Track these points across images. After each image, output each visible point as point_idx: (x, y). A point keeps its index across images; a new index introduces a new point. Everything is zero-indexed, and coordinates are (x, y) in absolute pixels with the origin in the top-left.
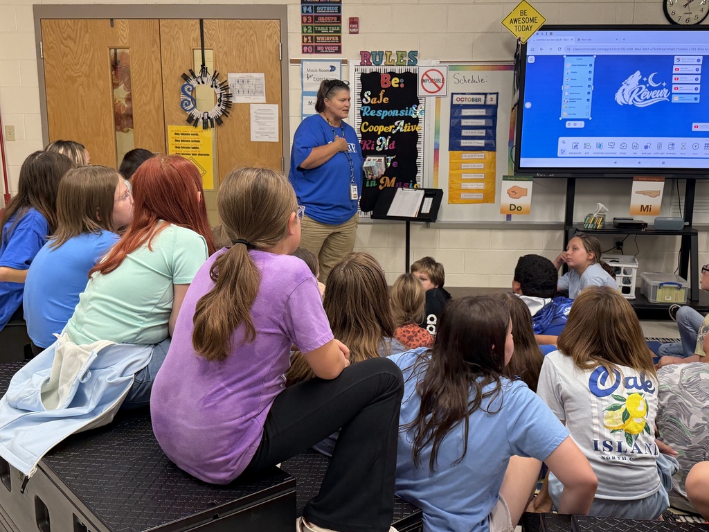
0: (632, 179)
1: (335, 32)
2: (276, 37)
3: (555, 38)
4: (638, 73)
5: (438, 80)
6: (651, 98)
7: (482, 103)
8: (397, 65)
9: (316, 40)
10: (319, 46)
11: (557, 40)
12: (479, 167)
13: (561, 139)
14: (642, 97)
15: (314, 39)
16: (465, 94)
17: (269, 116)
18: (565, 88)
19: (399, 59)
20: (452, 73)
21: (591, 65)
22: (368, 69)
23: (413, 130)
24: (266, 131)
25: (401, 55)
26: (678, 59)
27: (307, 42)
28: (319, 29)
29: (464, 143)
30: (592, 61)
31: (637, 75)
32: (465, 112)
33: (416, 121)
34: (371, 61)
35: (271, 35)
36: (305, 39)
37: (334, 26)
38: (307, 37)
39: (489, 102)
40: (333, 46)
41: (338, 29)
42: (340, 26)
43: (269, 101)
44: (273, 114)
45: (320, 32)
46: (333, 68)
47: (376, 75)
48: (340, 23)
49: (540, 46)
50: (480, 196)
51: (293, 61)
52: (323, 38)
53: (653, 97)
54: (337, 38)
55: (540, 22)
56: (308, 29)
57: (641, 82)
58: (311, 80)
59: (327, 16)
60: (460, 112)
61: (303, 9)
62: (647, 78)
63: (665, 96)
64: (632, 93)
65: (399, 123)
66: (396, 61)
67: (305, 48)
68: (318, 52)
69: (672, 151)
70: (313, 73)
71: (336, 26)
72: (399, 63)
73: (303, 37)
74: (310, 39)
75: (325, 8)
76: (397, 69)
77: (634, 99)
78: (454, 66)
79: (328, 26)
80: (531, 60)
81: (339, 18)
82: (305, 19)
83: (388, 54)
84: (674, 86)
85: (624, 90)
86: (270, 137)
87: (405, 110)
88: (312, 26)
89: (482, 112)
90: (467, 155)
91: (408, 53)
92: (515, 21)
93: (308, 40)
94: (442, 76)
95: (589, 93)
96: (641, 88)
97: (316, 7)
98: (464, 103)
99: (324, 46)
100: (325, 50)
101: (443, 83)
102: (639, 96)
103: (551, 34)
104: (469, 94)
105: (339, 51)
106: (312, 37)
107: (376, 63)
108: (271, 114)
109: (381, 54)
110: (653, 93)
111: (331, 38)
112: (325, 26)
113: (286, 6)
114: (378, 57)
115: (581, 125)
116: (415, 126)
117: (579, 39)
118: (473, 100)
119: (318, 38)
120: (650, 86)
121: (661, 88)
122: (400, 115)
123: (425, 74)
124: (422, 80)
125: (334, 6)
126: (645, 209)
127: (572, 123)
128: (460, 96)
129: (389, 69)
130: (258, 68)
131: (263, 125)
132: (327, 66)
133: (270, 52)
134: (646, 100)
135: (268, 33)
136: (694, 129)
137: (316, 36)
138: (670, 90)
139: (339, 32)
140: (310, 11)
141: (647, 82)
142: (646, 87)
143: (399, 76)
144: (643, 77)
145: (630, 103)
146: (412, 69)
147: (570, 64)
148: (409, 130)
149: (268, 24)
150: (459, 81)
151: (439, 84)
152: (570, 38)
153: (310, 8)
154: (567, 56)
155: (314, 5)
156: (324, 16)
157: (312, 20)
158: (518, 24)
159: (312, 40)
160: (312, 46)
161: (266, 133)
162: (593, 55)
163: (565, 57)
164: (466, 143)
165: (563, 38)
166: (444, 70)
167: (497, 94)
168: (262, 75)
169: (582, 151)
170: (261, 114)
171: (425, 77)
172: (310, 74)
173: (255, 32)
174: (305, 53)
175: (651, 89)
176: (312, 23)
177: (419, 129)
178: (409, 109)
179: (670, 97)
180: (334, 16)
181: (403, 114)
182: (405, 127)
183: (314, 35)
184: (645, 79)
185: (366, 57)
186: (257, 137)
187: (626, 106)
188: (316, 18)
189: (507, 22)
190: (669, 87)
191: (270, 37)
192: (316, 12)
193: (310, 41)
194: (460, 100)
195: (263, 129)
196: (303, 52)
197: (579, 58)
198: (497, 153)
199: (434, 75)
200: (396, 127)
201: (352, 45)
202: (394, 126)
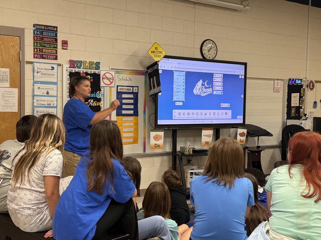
0: (201, 130)
1: (54, 47)
2: (17, 47)
3: (170, 62)
4: (201, 80)
5: (111, 78)
6: (206, 92)
7: (131, 91)
8: (89, 69)
9: (42, 51)
10: (44, 55)
11: (171, 63)
12: (131, 125)
13: (174, 111)
14: (203, 92)
15: (41, 50)
16: (123, 86)
17: (12, 95)
18: (174, 86)
19: (91, 66)
20: (117, 75)
21: (184, 76)
22: (74, 70)
23: (98, 105)
24: (9, 105)
25: (91, 63)
26: (215, 75)
27: (37, 52)
28: (44, 45)
29: (124, 112)
30: (184, 74)
31: (201, 81)
32: (124, 96)
33: (99, 100)
34: (75, 66)
35: (14, 46)
36: (36, 50)
37: (53, 44)
38: (37, 49)
39: (134, 91)
40: (52, 55)
41: (56, 46)
42: (57, 45)
43: (12, 86)
44: (14, 94)
45: (45, 46)
46: (53, 68)
47: (78, 73)
48: (57, 42)
49: (164, 65)
50: (131, 140)
51: (28, 62)
52: (46, 50)
53: (207, 91)
54: (55, 51)
55: (164, 54)
56: (37, 44)
57: (202, 85)
58: (39, 74)
59: (49, 38)
60: (121, 96)
61: (34, 32)
62: (205, 83)
63: (211, 91)
64: (199, 90)
65: (90, 101)
66: (89, 67)
67: (36, 55)
68: (44, 58)
69: (214, 116)
70: (41, 70)
71: (55, 44)
72: (90, 68)
73: (34, 48)
74: (38, 50)
75: (48, 33)
76: (89, 71)
77: (200, 92)
78: (118, 71)
79: (50, 44)
80: (160, 72)
81: (56, 40)
82: (36, 38)
83: (85, 62)
84: (214, 87)
85: (196, 88)
86: (12, 109)
87: (94, 94)
88: (40, 43)
89: (131, 96)
90: (125, 118)
91: (95, 63)
92: (153, 52)
93: (37, 50)
94: (113, 77)
95: (184, 89)
96: (202, 87)
97: (42, 32)
98: (123, 91)
99: (47, 55)
100: (48, 57)
101: (113, 80)
102: (202, 91)
103: (168, 60)
104: (125, 86)
105: (56, 58)
106: (40, 49)
107: (78, 67)
108: (13, 94)
109: (80, 62)
110: (207, 90)
111: (51, 51)
112: (48, 44)
113: (24, 29)
114: (79, 64)
115: (181, 104)
116: (99, 103)
117: (179, 63)
118: (127, 89)
119: (44, 50)
120: (206, 86)
121: (209, 88)
122: (91, 96)
123: (104, 75)
124: (103, 78)
125: (53, 33)
126: (207, 143)
127: (178, 103)
128: (121, 87)
129: (85, 71)
130: (4, 65)
131: (8, 101)
132: (49, 67)
133: (13, 56)
134: (204, 93)
135: (12, 44)
136: (221, 106)
137: (42, 49)
138: (213, 89)
139: (56, 47)
140: (39, 34)
141: (205, 85)
142: (204, 87)
143: (90, 75)
144: (203, 83)
145: (199, 94)
146: (97, 72)
147: (176, 75)
148: (96, 105)
149: (12, 39)
150: (120, 80)
151: (111, 80)
152: (175, 62)
153: (39, 32)
154: (175, 71)
155: (41, 31)
156: (47, 38)
157: (40, 39)
158: (155, 54)
159: (40, 51)
160: (40, 54)
161: (9, 106)
162: (184, 71)
163: (174, 71)
164: (125, 112)
165: (173, 62)
166: (113, 73)
167: (138, 87)
168: (8, 70)
169: (182, 116)
170: (6, 94)
171: (104, 77)
172: (39, 70)
173: (3, 43)
174: (36, 58)
175: (206, 88)
176: (40, 41)
177: (101, 104)
178: (96, 93)
179: (213, 92)
180: (53, 38)
181: (93, 96)
182: (94, 103)
183: (41, 48)
184: (204, 83)
185: (73, 63)
186: (3, 109)
187: (197, 95)
188: (43, 38)
189: (150, 52)
190: (212, 87)
191: (13, 46)
192: (42, 35)
193: (38, 51)
194: (121, 89)
195: (7, 104)
196: (34, 57)
197: (179, 72)
198: (139, 117)
199: (108, 76)
200: (89, 103)
201: (64, 56)
202: (88, 103)
